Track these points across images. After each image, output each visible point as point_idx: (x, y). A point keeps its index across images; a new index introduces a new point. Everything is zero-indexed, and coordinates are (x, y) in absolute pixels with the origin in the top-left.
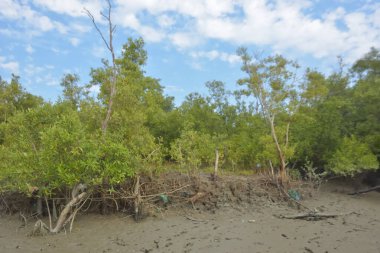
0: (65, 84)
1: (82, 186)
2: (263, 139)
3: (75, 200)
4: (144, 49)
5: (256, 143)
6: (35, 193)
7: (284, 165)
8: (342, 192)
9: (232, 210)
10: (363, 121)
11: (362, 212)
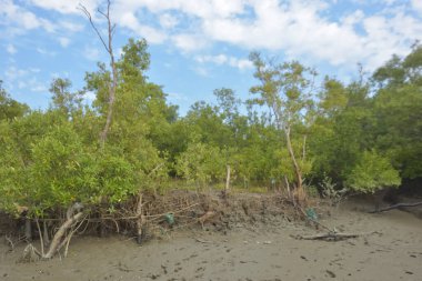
0: (54, 89)
1: (78, 206)
2: (278, 153)
3: (70, 221)
4: (147, 51)
5: (271, 158)
6: (24, 213)
7: (301, 181)
8: (362, 211)
9: (244, 231)
10: (383, 134)
11: (383, 232)
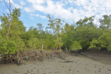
4: (20, 12)
5: (53, 42)
7: (60, 48)
8: (73, 55)
9: (47, 61)
10: (78, 37)
11: (79, 60)
